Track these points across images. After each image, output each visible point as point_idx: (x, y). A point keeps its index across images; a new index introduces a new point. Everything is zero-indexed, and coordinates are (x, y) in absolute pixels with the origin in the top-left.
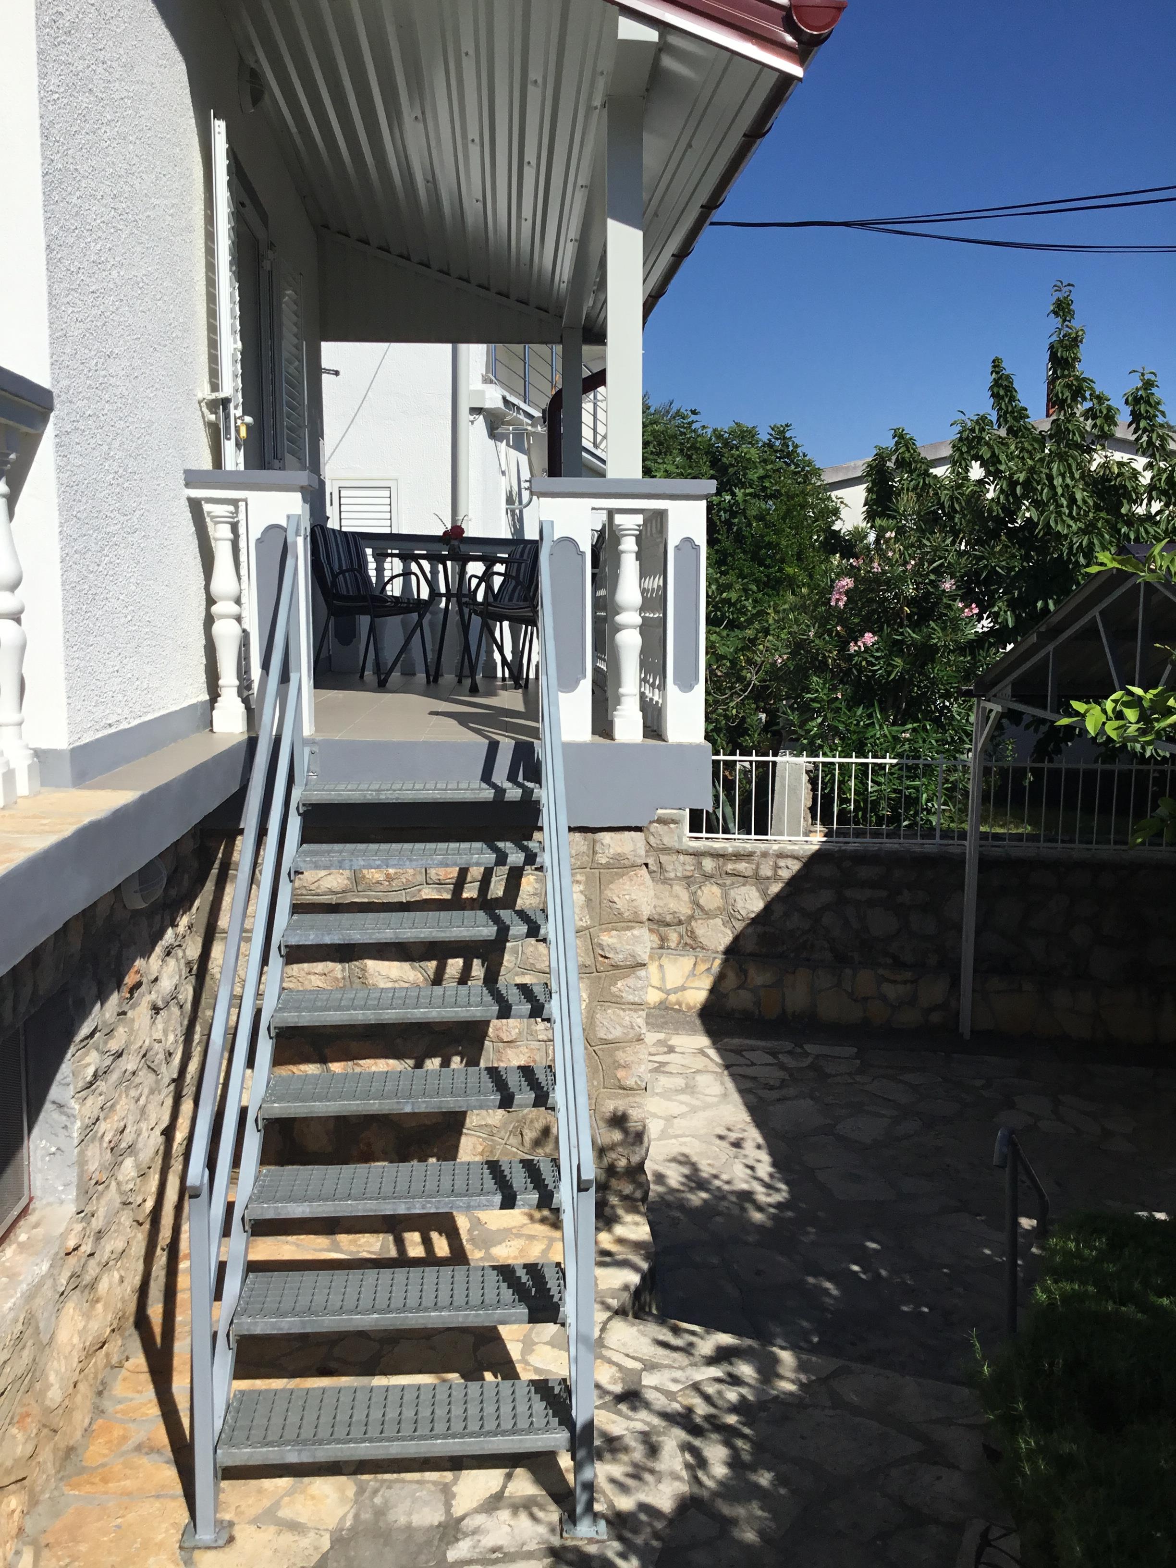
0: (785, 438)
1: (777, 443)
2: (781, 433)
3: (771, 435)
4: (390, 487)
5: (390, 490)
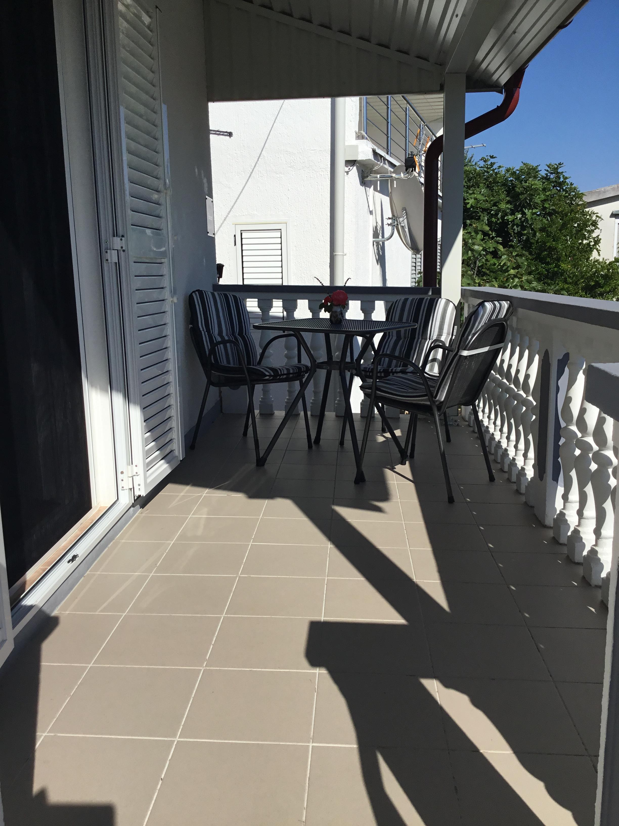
0: (558, 173)
1: (552, 176)
2: (555, 170)
3: (547, 171)
4: (281, 230)
5: (281, 232)
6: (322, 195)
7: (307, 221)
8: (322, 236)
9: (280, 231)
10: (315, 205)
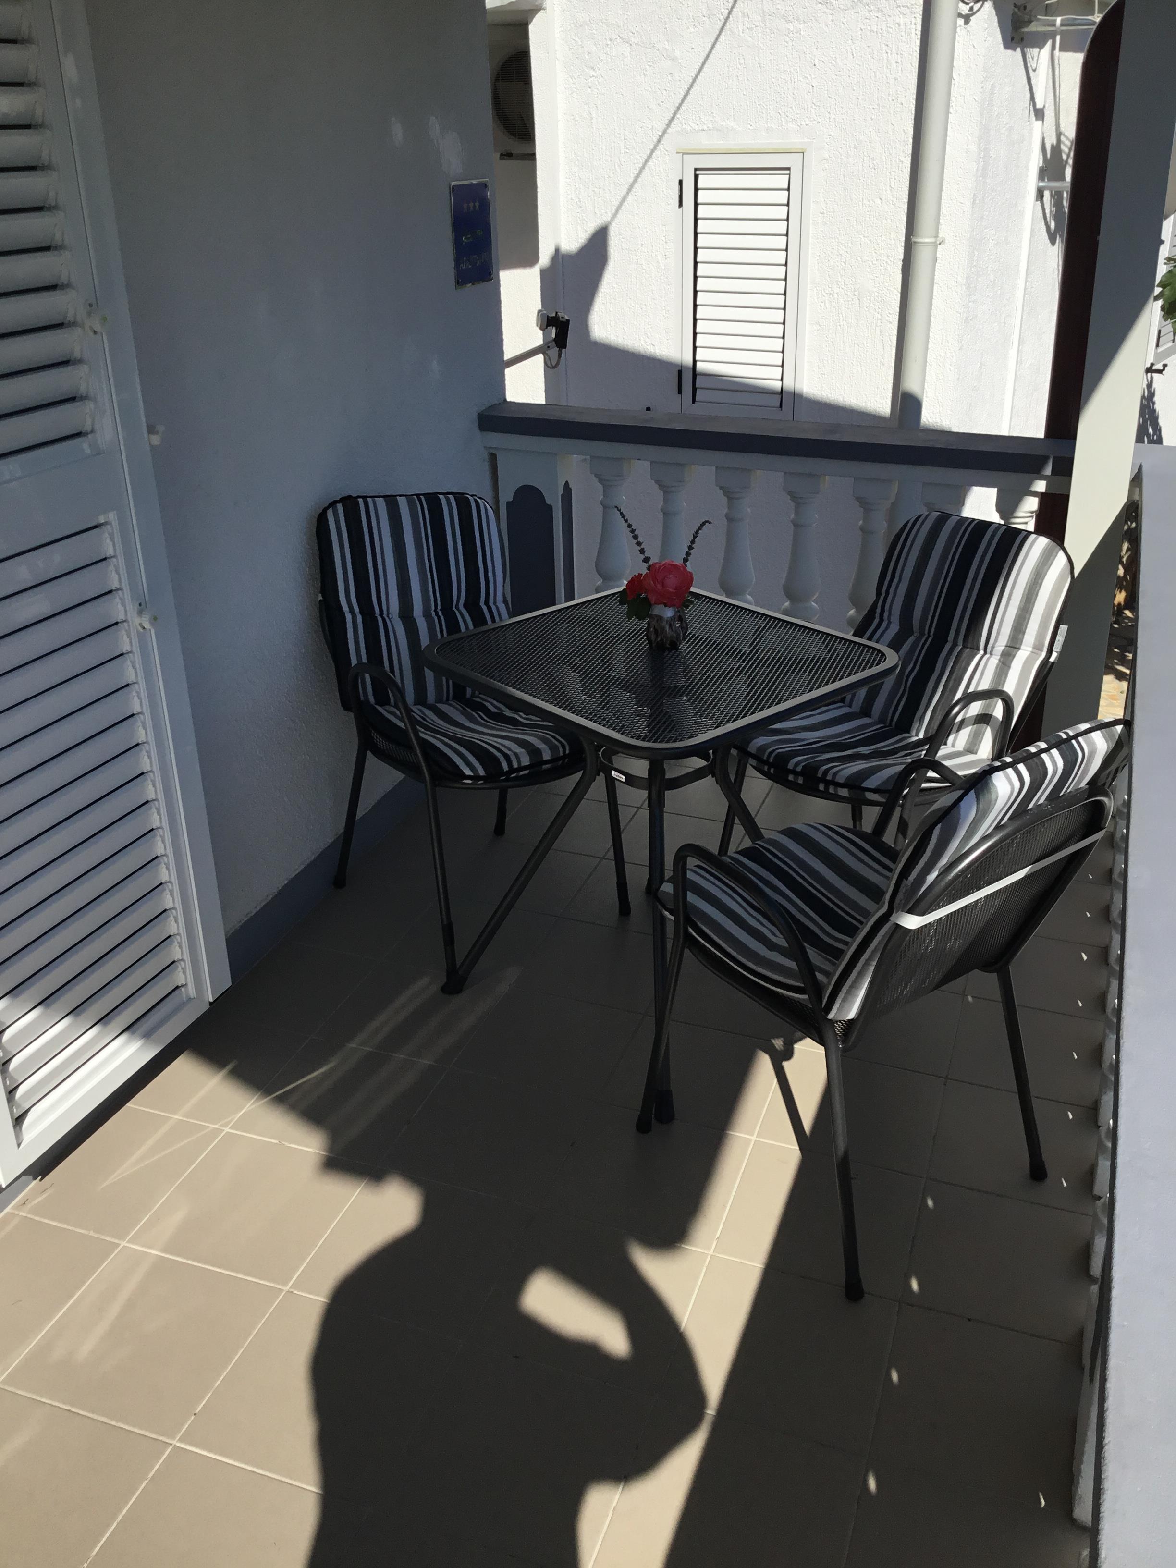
4: (789, 169)
5: (790, 174)
6: (896, 79)
7: (855, 148)
8: (888, 188)
9: (788, 172)
10: (878, 105)
